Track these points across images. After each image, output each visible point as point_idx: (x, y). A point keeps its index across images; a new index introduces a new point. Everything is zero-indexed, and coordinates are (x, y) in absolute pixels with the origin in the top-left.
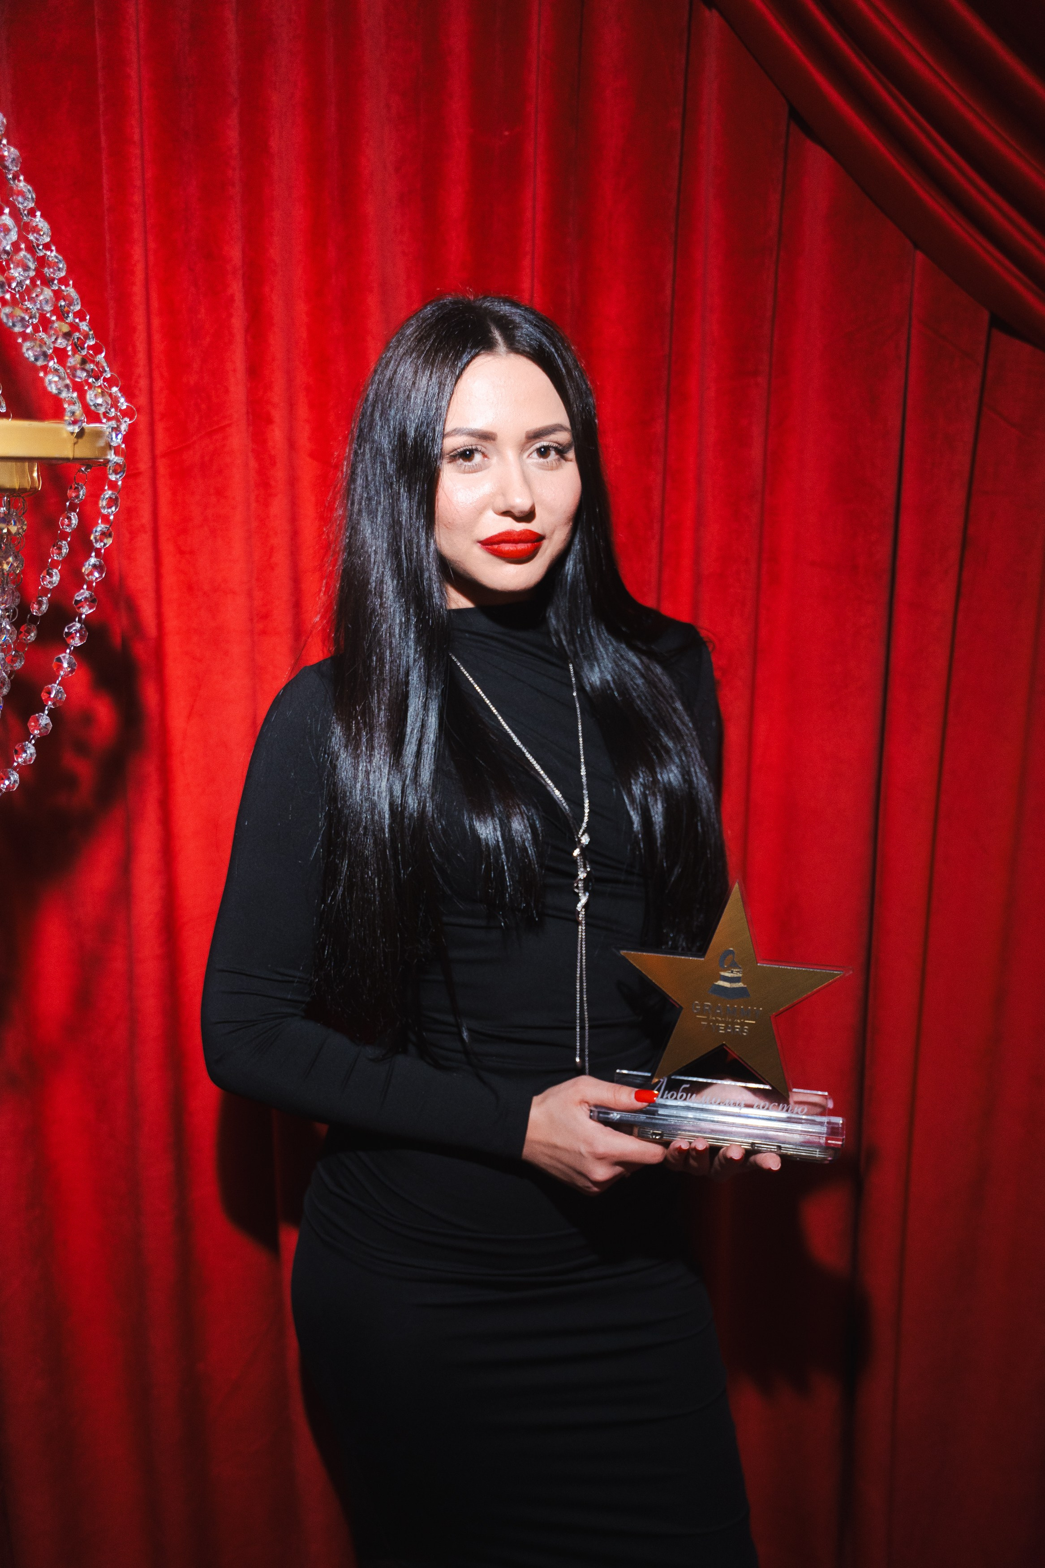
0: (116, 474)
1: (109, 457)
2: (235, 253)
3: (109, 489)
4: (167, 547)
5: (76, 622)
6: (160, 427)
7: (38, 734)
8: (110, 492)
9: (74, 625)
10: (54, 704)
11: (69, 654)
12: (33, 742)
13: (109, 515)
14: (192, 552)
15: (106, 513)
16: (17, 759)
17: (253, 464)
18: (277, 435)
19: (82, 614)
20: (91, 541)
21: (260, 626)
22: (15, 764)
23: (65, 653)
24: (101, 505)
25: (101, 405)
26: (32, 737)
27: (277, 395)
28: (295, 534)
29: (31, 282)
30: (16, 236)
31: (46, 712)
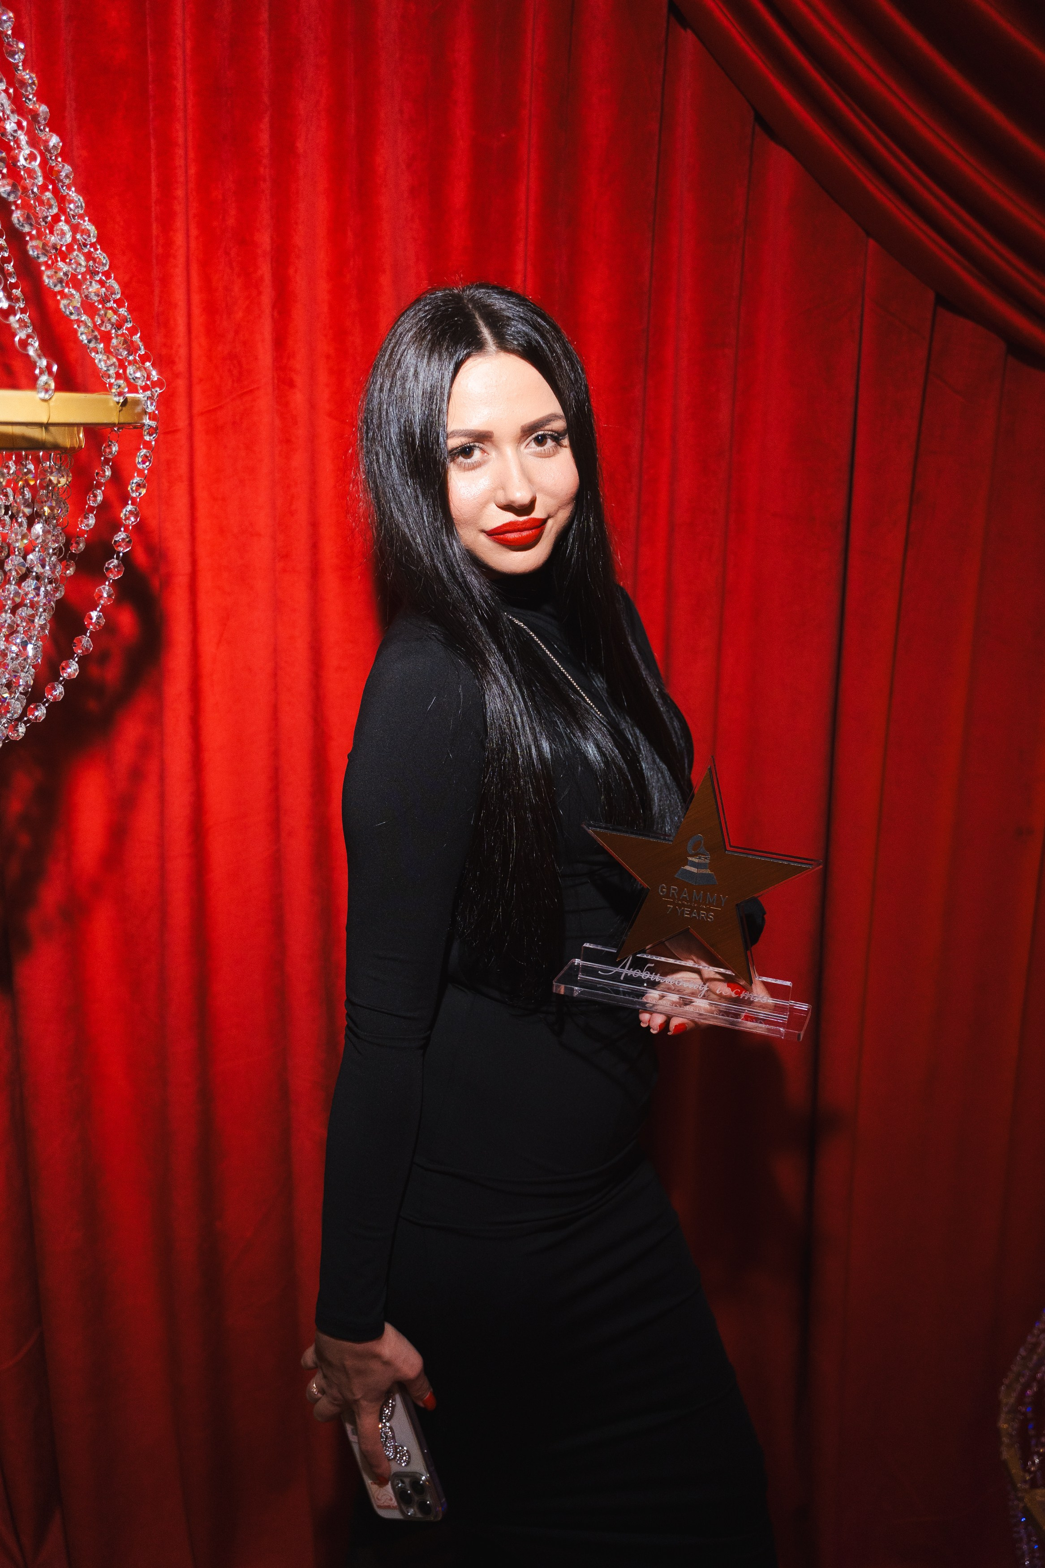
0: (151, 435)
1: (144, 421)
2: (265, 239)
3: (144, 448)
4: (202, 494)
5: (114, 558)
6: (197, 390)
7: (80, 653)
8: (145, 451)
9: (112, 562)
10: (95, 628)
11: (108, 585)
12: (76, 659)
13: (144, 470)
14: (224, 499)
15: (141, 468)
16: (63, 674)
17: (277, 422)
18: (298, 398)
19: (119, 552)
20: (128, 491)
21: (280, 565)
22: (61, 679)
23: (105, 585)
24: (137, 461)
25: (139, 378)
26: (75, 655)
27: (299, 363)
28: (314, 485)
29: (82, 277)
30: (70, 239)
31: (88, 634)
